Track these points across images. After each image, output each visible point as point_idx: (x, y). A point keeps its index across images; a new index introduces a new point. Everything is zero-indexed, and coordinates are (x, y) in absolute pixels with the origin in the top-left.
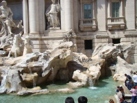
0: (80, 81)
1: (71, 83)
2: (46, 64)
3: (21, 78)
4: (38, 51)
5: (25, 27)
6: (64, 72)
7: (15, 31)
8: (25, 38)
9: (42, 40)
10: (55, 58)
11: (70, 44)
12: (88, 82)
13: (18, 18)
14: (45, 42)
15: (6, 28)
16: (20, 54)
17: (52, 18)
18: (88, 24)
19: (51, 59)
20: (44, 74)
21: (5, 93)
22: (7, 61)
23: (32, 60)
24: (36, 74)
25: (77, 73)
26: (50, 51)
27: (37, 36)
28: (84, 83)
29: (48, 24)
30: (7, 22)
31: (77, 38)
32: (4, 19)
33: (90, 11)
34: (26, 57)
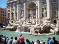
0: (52, 33)
1: (49, 33)
2: (42, 27)
3: (35, 30)
4: (40, 23)
5: (36, 17)
6: (47, 30)
7: (34, 18)
8: (36, 19)
9: (41, 20)
11: (49, 21)
12: (54, 33)
13: (35, 14)
14: (42, 21)
16: (35, 24)
18: (55, 16)
19: (44, 26)
20: (41, 30)
22: (31, 26)
23: (38, 26)
24: (39, 30)
25: (51, 30)
26: (43, 23)
28: (53, 33)
29: (43, 16)
30: (32, 15)
31: (51, 20)
33: (56, 12)
34: (37, 25)
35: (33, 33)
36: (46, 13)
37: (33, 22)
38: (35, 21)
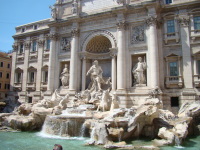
0: (166, 139)
1: (156, 140)
2: (131, 120)
3: (107, 132)
4: (124, 106)
5: (113, 83)
6: (150, 129)
7: (104, 87)
8: (113, 94)
9: (128, 96)
10: (141, 115)
11: (156, 101)
12: (174, 141)
14: (132, 98)
15: (97, 85)
16: (108, 109)
17: (139, 75)
18: (175, 82)
19: (137, 115)
20: (130, 130)
21: (93, 145)
22: (95, 115)
23: (119, 115)
24: (122, 129)
25: (162, 131)
26: (136, 107)
27: (124, 92)
28: (170, 141)
29: (134, 81)
30: (97, 79)
31: (163, 95)
32: (95, 76)
34: (113, 111)
35: (100, 142)
36: (145, 72)
37: (102, 104)
38: (108, 97)
